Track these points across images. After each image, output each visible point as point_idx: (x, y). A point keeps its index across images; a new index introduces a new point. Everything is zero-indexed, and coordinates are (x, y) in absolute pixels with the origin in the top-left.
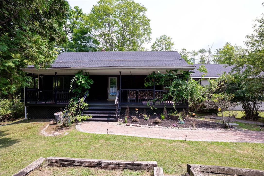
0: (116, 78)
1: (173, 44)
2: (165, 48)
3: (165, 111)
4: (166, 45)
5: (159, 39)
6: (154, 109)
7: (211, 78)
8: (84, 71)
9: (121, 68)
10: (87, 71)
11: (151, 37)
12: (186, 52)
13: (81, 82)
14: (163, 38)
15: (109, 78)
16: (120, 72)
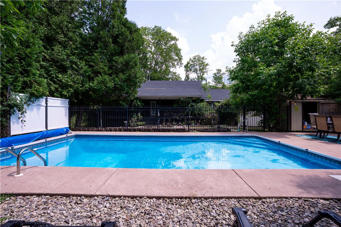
0: (156, 102)
1: (207, 65)
2: (198, 68)
3: (186, 120)
4: (200, 65)
5: (192, 59)
6: (180, 119)
7: (216, 102)
8: (139, 98)
9: (160, 96)
10: (140, 98)
11: (182, 62)
12: (221, 73)
13: (138, 104)
14: (197, 58)
15: (151, 102)
16: (160, 99)
